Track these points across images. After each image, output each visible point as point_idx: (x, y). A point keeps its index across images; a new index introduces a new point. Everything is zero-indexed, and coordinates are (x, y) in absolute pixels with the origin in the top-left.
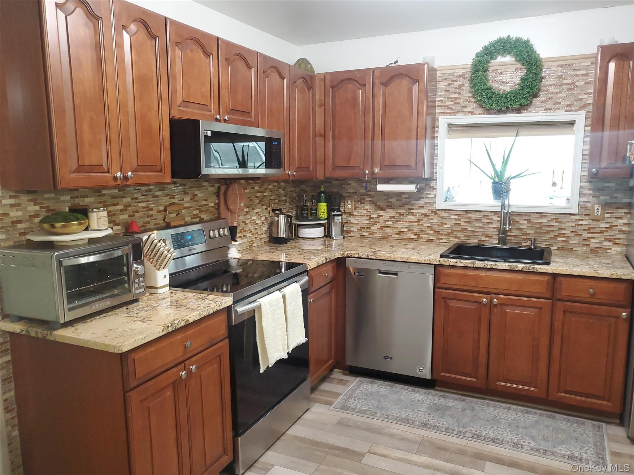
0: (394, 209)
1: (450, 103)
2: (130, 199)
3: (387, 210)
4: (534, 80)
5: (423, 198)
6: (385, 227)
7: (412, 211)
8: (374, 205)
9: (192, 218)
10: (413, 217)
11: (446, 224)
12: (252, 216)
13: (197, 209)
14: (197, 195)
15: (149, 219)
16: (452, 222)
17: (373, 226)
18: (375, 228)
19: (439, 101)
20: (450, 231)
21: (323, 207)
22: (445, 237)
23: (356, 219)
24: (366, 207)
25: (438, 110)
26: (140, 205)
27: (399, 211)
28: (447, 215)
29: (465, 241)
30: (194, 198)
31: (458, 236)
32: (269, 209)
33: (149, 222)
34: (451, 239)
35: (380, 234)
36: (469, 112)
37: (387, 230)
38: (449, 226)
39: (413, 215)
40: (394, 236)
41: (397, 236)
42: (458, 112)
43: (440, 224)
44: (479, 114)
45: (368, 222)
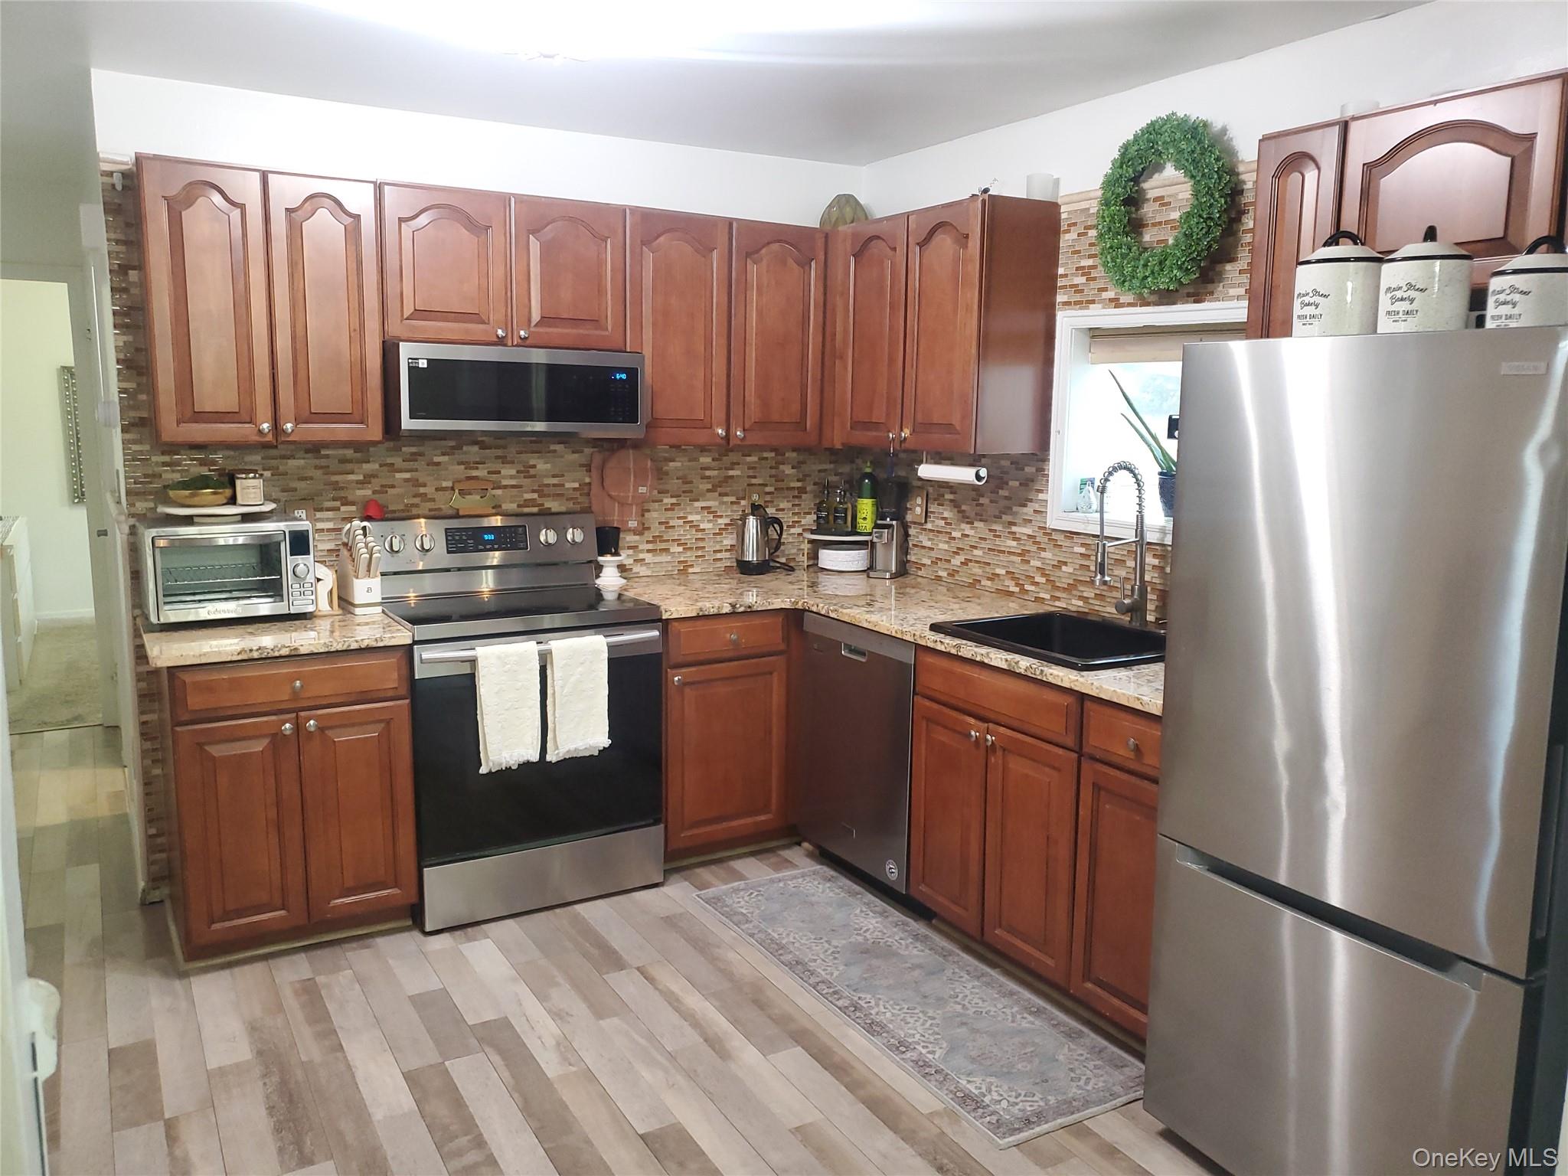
0: (986, 521)
1: (1080, 280)
2: (377, 466)
3: (976, 524)
4: (1202, 220)
5: (1031, 501)
6: (971, 561)
7: (1014, 529)
8: (956, 510)
9: (519, 506)
10: (1014, 543)
11: (1065, 563)
12: (691, 513)
13: (534, 491)
14: (534, 466)
15: (417, 500)
16: (1076, 561)
17: (954, 557)
18: (957, 561)
19: (1062, 276)
20: (1071, 582)
21: (866, 507)
22: (1064, 595)
23: (929, 539)
24: (946, 515)
25: (1060, 298)
26: (398, 475)
27: (994, 527)
28: (1067, 543)
29: (1097, 608)
30: (526, 472)
31: (1085, 594)
32: (743, 502)
33: (417, 506)
34: (1074, 602)
35: (963, 578)
36: (1111, 300)
37: (974, 567)
38: (1071, 570)
39: (1015, 539)
40: (985, 582)
41: (989, 583)
42: (1093, 302)
43: (1056, 563)
44: (1130, 305)
45: (946, 547)
